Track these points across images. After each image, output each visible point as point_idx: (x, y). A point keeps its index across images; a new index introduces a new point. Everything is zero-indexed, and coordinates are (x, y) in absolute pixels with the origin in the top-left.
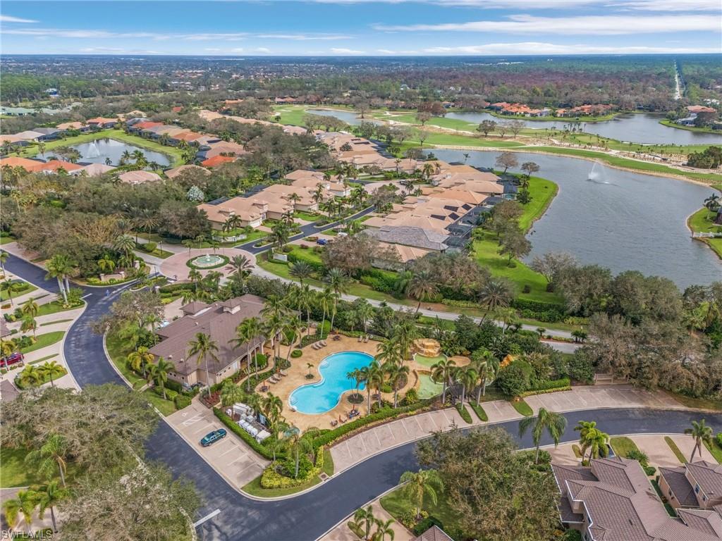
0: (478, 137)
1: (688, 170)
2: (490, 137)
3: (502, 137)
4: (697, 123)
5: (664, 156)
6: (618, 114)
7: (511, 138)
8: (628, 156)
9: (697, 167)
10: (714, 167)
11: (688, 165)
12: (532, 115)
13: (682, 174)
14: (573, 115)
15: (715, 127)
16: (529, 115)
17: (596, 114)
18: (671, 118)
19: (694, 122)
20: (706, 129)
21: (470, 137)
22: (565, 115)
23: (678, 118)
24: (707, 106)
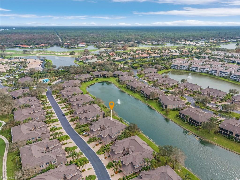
0: (23, 54)
1: (70, 55)
2: (26, 53)
3: (29, 53)
4: (68, 47)
5: (66, 53)
6: (50, 46)
7: (31, 53)
8: (59, 54)
9: (71, 55)
10: (74, 54)
11: (70, 54)
12: (31, 47)
13: (70, 56)
14: (41, 47)
15: (71, 47)
16: (30, 48)
17: (46, 46)
18: (62, 46)
19: (67, 47)
20: (70, 48)
21: (21, 54)
22: (39, 47)
23: (64, 46)
24: (68, 43)
